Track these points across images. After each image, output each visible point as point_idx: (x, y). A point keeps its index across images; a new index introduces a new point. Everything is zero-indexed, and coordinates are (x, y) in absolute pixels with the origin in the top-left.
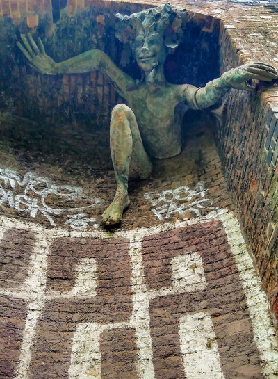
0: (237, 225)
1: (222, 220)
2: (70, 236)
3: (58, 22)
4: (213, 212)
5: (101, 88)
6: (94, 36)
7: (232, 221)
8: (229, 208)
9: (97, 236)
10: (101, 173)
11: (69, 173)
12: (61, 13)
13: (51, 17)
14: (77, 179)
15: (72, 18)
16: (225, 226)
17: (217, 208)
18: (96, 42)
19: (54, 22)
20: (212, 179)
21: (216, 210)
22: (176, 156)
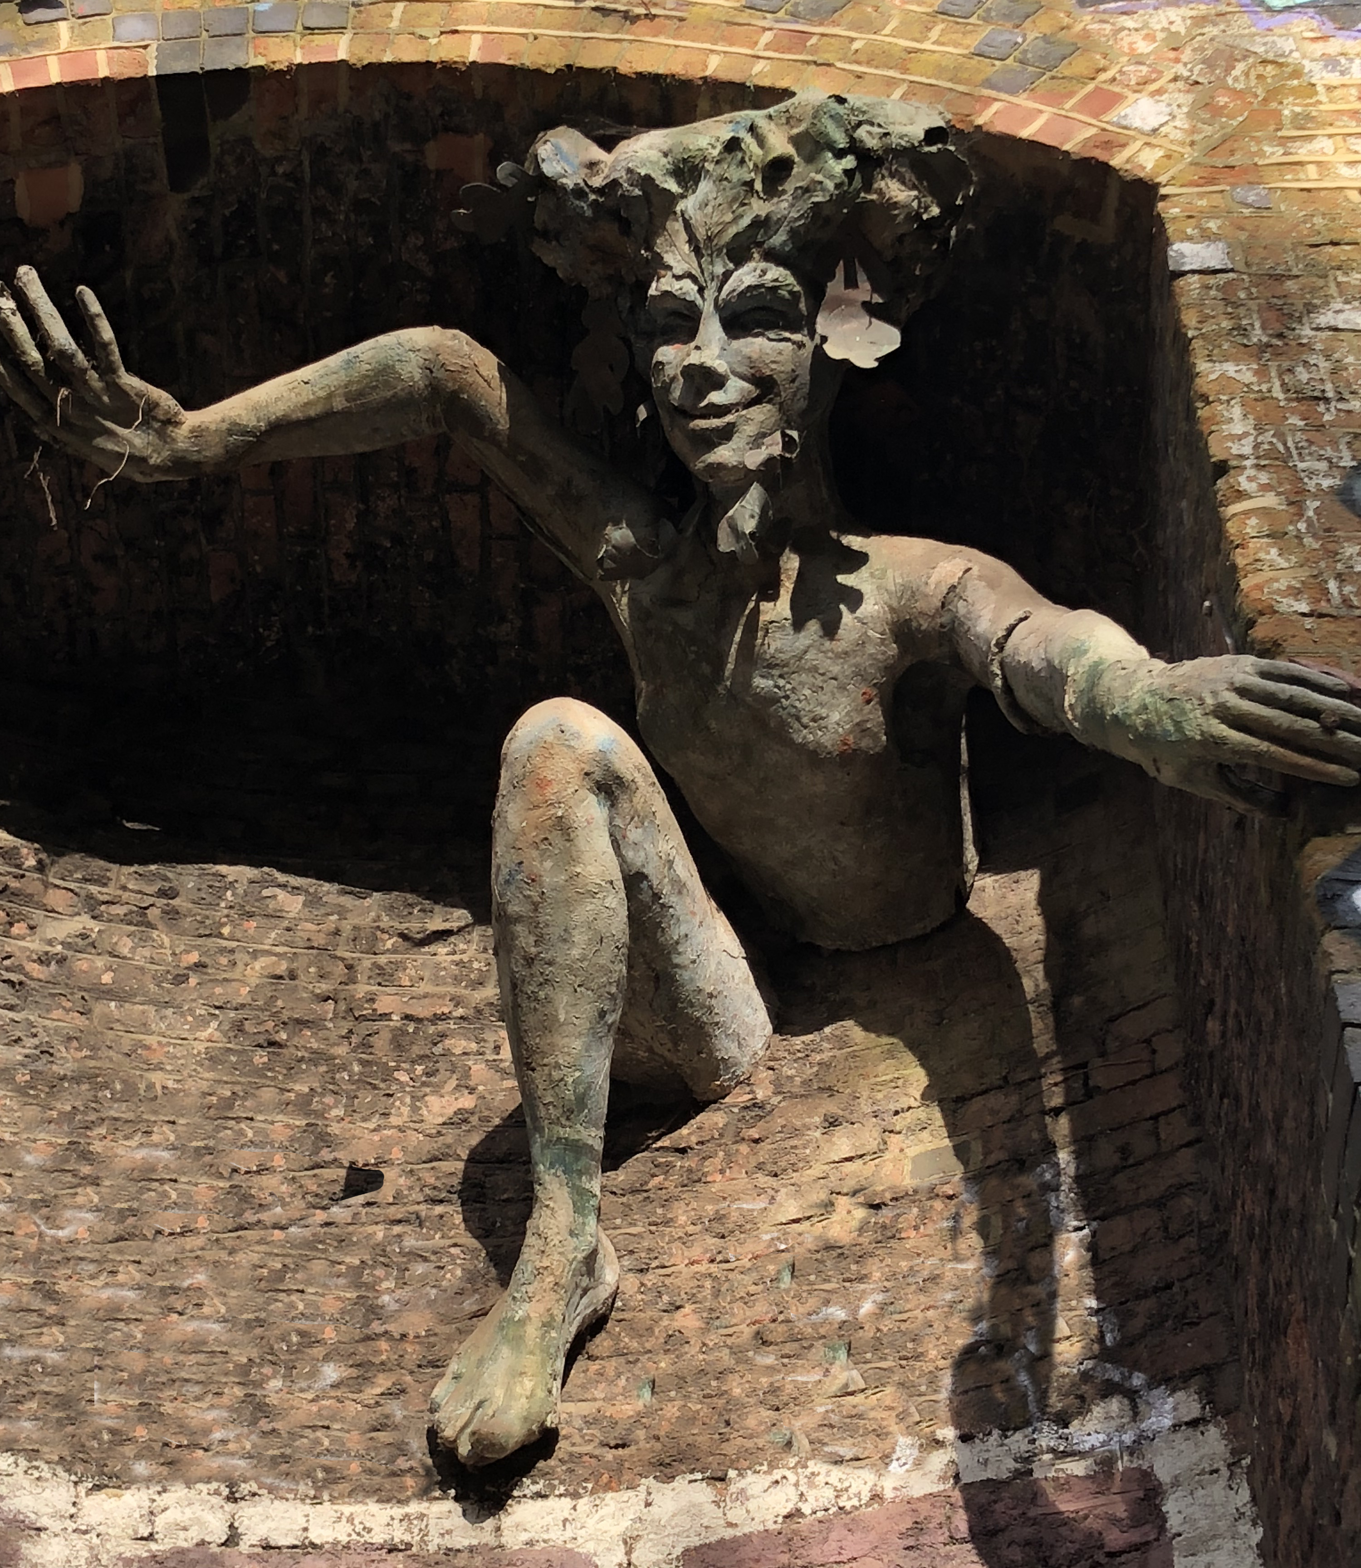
0: (1244, 1527)
1: (1163, 1473)
2: (232, 1539)
3: (199, 187)
4: (1115, 1405)
5: (472, 499)
6: (415, 240)
7: (1217, 1489)
8: (1208, 1396)
9: (399, 1535)
10: (458, 1045)
11: (260, 1058)
12: (213, 140)
13: (160, 161)
14: (303, 1105)
15: (279, 160)
16: (1174, 1523)
17: (1138, 1380)
18: (429, 271)
19: (178, 185)
20: (1124, 1151)
21: (1132, 1395)
22: (924, 938)
